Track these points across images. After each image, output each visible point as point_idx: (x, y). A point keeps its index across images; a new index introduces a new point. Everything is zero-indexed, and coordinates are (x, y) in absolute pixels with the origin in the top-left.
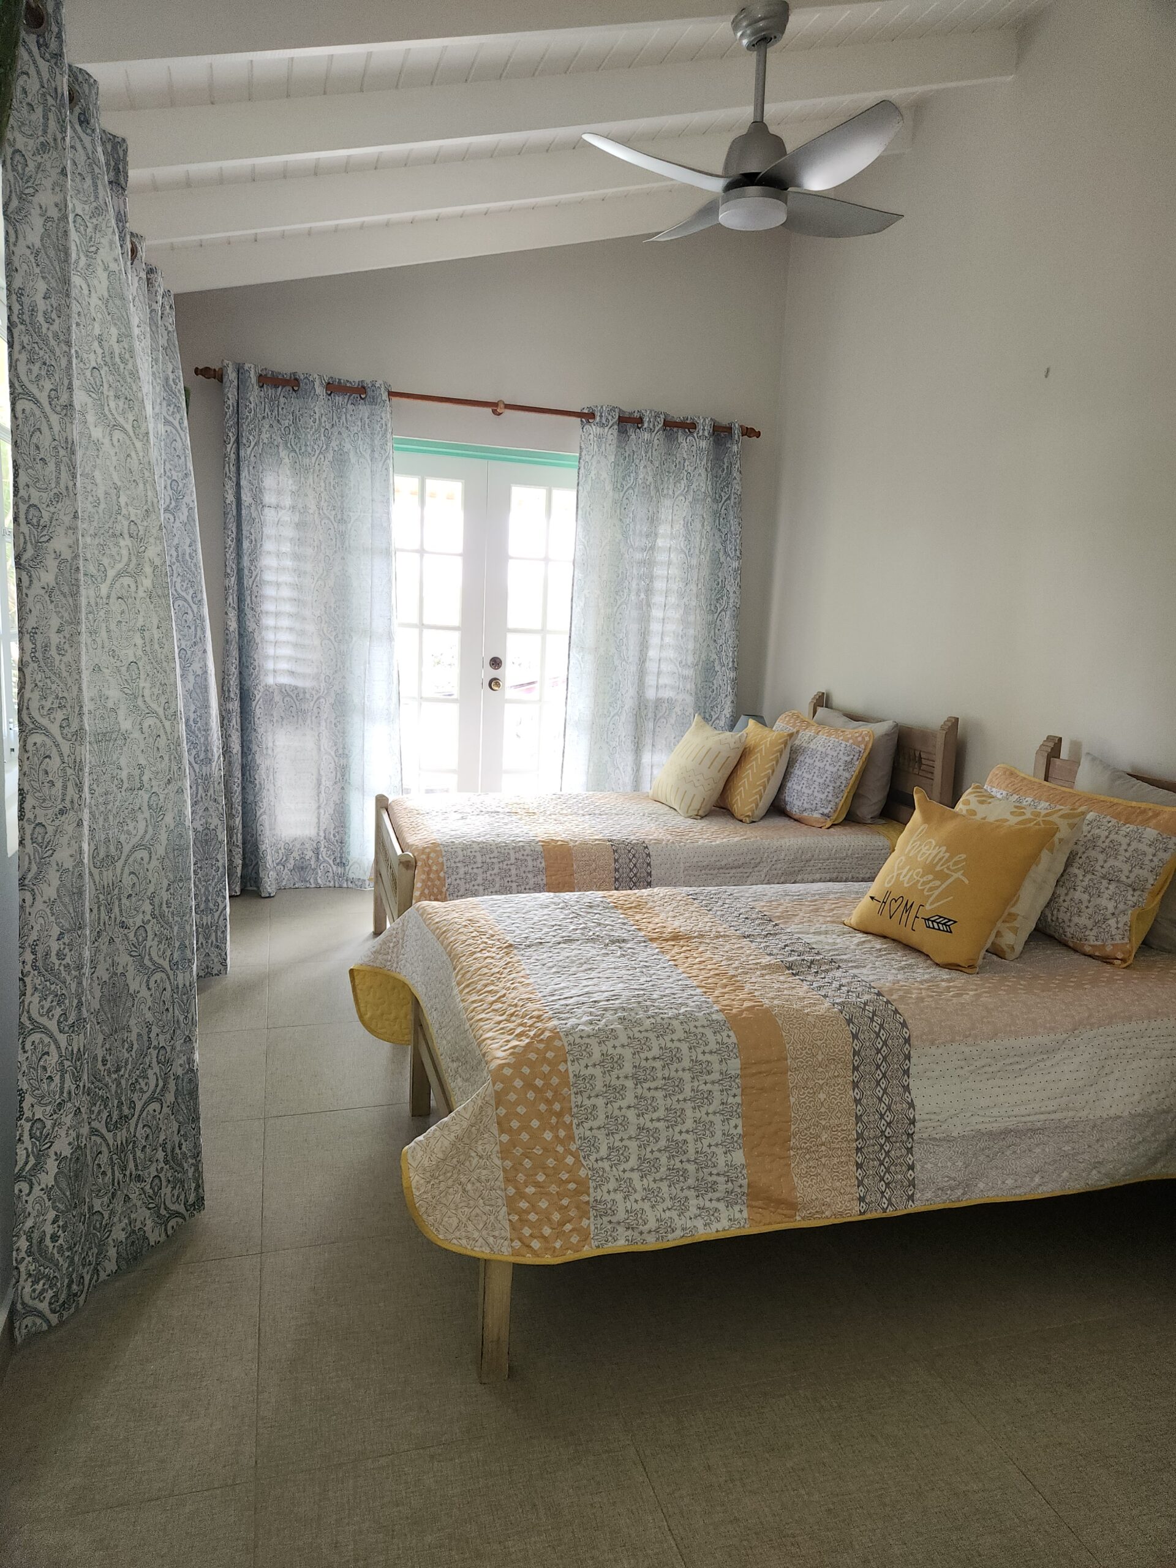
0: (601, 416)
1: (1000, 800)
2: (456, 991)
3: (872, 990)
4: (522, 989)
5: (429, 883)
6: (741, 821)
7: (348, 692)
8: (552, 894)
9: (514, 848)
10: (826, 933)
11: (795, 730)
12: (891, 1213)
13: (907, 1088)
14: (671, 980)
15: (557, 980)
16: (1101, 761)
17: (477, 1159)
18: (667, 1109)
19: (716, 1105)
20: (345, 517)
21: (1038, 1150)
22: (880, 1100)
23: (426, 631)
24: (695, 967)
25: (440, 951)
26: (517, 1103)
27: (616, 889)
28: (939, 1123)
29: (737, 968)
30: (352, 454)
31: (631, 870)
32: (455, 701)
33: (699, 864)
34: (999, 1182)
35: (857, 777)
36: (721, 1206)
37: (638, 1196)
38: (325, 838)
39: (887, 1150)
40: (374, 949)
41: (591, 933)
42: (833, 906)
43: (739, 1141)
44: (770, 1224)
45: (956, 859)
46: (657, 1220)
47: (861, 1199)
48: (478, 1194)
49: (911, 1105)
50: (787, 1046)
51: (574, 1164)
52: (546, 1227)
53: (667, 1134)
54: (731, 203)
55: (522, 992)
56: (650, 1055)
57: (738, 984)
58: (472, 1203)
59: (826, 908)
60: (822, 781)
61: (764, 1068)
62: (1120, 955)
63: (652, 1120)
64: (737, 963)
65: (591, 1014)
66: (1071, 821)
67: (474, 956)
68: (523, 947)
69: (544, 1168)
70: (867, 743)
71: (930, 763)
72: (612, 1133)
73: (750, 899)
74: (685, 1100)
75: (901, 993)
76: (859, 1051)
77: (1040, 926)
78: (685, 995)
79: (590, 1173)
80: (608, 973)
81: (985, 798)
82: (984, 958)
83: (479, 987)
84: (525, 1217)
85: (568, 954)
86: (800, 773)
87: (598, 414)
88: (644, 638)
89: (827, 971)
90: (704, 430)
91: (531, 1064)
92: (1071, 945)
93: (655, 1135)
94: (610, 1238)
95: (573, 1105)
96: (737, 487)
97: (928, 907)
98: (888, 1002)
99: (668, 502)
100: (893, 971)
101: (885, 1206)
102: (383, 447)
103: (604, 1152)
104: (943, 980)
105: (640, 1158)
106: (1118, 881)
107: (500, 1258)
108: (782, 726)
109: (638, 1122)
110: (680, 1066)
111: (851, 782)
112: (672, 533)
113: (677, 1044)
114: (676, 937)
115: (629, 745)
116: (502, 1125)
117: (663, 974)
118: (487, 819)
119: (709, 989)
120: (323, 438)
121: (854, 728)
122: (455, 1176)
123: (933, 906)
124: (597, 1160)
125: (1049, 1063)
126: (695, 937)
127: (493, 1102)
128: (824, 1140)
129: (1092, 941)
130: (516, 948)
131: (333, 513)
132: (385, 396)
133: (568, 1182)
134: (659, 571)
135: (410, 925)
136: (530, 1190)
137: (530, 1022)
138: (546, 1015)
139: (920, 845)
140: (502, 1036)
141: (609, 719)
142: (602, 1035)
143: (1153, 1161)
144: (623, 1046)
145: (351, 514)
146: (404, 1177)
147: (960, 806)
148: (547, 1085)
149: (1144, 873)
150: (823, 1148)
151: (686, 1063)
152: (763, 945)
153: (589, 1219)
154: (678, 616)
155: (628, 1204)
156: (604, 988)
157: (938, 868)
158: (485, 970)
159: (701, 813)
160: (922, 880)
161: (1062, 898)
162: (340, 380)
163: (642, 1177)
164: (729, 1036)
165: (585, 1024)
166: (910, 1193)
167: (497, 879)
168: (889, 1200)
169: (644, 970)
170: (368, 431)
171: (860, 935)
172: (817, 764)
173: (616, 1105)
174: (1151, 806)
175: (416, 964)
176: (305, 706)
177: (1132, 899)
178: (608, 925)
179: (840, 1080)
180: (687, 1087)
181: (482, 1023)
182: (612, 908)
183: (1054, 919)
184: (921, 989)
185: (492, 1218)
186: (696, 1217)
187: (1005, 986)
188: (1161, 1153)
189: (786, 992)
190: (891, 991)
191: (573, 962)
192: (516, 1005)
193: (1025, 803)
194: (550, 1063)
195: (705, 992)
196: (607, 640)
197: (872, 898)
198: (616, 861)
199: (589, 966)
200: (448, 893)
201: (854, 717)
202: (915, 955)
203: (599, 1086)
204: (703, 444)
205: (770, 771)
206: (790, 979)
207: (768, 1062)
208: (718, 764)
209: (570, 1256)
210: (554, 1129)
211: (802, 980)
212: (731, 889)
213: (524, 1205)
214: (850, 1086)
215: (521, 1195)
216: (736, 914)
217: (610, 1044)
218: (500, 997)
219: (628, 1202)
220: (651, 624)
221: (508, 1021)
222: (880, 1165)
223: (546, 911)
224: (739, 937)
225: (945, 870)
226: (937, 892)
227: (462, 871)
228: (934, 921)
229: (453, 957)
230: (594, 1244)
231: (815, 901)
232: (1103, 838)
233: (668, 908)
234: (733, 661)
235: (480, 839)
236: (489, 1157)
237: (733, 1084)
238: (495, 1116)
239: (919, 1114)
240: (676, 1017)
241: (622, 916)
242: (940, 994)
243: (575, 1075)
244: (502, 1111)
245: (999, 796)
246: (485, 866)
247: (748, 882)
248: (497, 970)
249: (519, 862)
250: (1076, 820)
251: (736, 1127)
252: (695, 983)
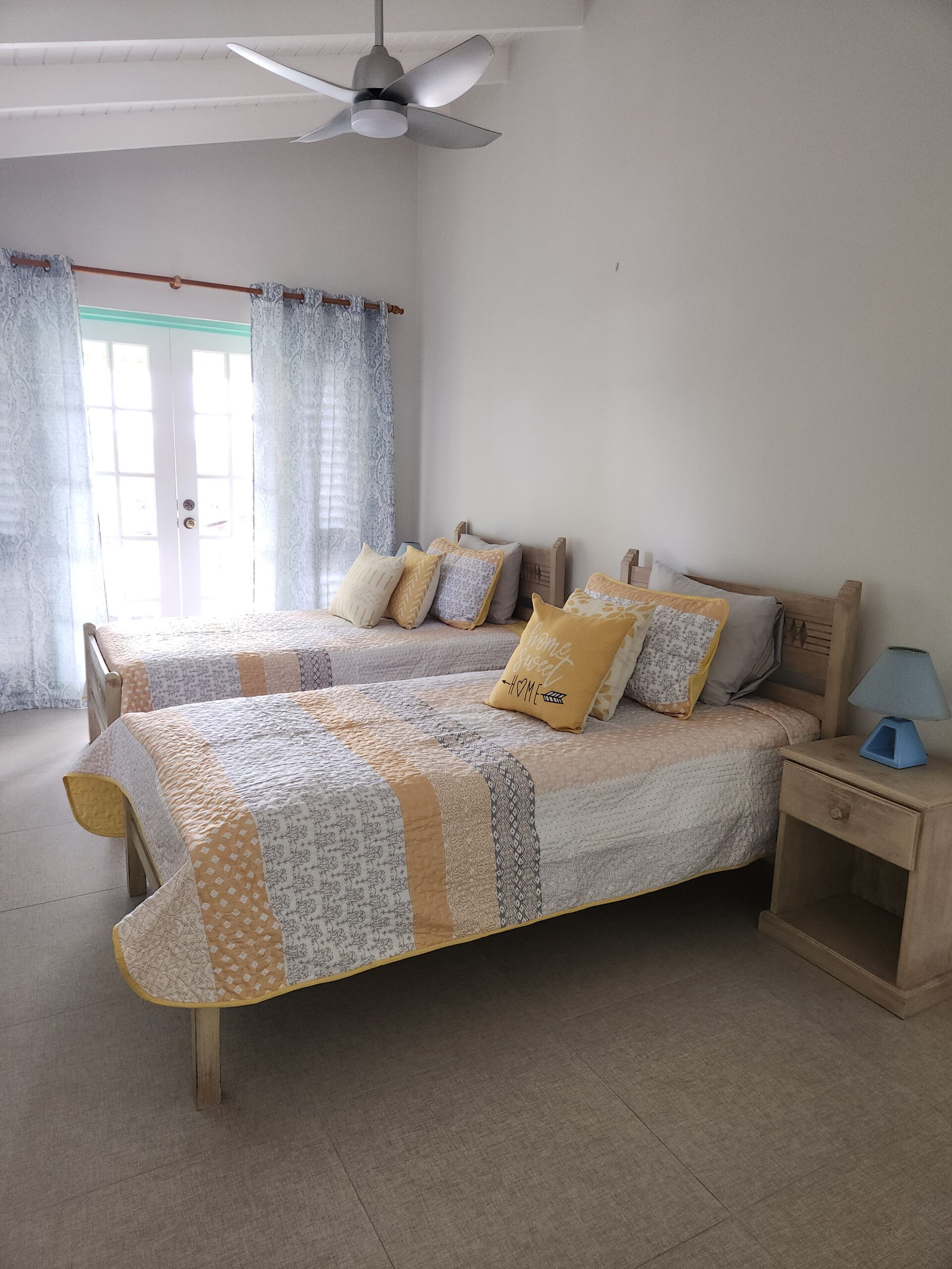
0: (268, 292)
1: (595, 600)
2: (159, 788)
3: (505, 753)
4: (218, 780)
5: (136, 697)
6: (404, 628)
7: (52, 535)
8: (244, 699)
9: (211, 662)
10: (470, 711)
11: (443, 553)
12: (525, 923)
13: (533, 826)
14: (346, 760)
15: (249, 770)
16: (666, 567)
17: (182, 927)
18: (345, 865)
19: (385, 857)
20: (37, 378)
21: (629, 861)
22: (513, 837)
23: (122, 478)
24: (366, 748)
25: (144, 754)
26: (215, 876)
27: (303, 690)
28: (558, 850)
29: (400, 746)
30: (40, 322)
31: (315, 674)
32: (154, 538)
33: (371, 665)
34: (604, 889)
35: (493, 587)
36: (393, 936)
37: (324, 938)
38: (39, 667)
39: (520, 875)
40: (85, 758)
41: (278, 728)
42: (476, 690)
43: (405, 883)
44: (432, 944)
45: (564, 647)
46: (341, 955)
47: (502, 916)
48: (185, 956)
49: (537, 839)
50: (440, 804)
51: (268, 920)
52: (246, 975)
53: (346, 885)
54: (359, 113)
55: (218, 783)
56: (329, 823)
57: (400, 759)
58: (180, 963)
59: (470, 692)
60: (466, 592)
61: (423, 822)
62: (682, 711)
63: (333, 876)
64: (400, 742)
65: (278, 795)
66: (645, 613)
67: (174, 757)
68: (219, 744)
69: (241, 926)
70: (500, 560)
71: (547, 574)
72: (300, 891)
73: (411, 690)
74: (360, 856)
75: (526, 753)
76: (496, 801)
77: (627, 693)
78: (357, 771)
79: (282, 925)
80: (293, 760)
81: (585, 599)
82: (587, 721)
83: (179, 782)
84: (227, 969)
85: (258, 747)
86: (449, 587)
87: (265, 291)
88: (317, 481)
89: (470, 742)
90: (356, 306)
91: (226, 842)
92: (649, 706)
93: (336, 887)
94: (302, 976)
95: (265, 871)
96: (386, 355)
97: (545, 685)
98: (517, 761)
99: (330, 367)
100: (521, 737)
101: (520, 919)
102: (70, 313)
103: (293, 906)
104: (557, 741)
105: (325, 908)
106: (679, 655)
107: (207, 1005)
108: (433, 550)
109: (321, 878)
110: (354, 830)
111: (489, 592)
112: (335, 393)
113: (351, 812)
114: (350, 725)
115: (309, 569)
116: (202, 895)
117: (339, 756)
118: (187, 638)
119: (376, 765)
120: (10, 306)
121: (489, 550)
122: (163, 943)
123: (548, 685)
124: (287, 914)
125: (635, 796)
126: (366, 724)
127: (193, 878)
128: (471, 874)
129: (663, 702)
130: (212, 746)
131: (26, 373)
132: (68, 269)
133: (263, 935)
134: (326, 424)
135: (117, 734)
136: (231, 946)
137: (225, 807)
138: (239, 800)
139: (538, 638)
140: (200, 821)
141: (291, 549)
142: (288, 811)
143: (711, 859)
144: (306, 818)
145: (43, 375)
146: (116, 949)
147: (567, 606)
148: (242, 858)
149: (698, 649)
150: (472, 880)
151: (359, 827)
152: (421, 725)
153: (283, 962)
154: (343, 462)
155: (316, 946)
156: (289, 772)
157: (551, 655)
158: (185, 767)
159: (372, 623)
160: (540, 665)
161: (641, 672)
162: (23, 253)
163: (327, 922)
164: (393, 801)
165: (272, 804)
166: (539, 906)
167: (198, 689)
168: (523, 914)
169: (323, 755)
170: (54, 300)
171: (496, 711)
172: (462, 579)
173: (302, 867)
174: (700, 598)
175: (124, 768)
176: (11, 550)
177: (689, 669)
178: (293, 720)
179: (482, 826)
180: (361, 846)
181: (182, 813)
182: (297, 706)
183: (636, 687)
184: (542, 749)
185: (199, 973)
186: (373, 948)
187: (602, 741)
188: (715, 853)
189: (438, 761)
190: (519, 753)
191: (263, 753)
192: (212, 794)
193: (613, 601)
194: (243, 839)
195: (374, 768)
196: (285, 483)
197: (504, 681)
198: (301, 667)
199: (277, 756)
200: (153, 704)
201: (489, 541)
202: (537, 723)
203: (287, 853)
204: (357, 318)
205: (426, 587)
206: (442, 751)
207: (426, 818)
208: (383, 583)
209: (269, 995)
210: (249, 893)
211: (452, 751)
212: (395, 683)
213: (225, 959)
214: (490, 829)
215: (223, 951)
216: (400, 702)
217: (294, 818)
218: (198, 789)
219: (316, 944)
220: (322, 469)
221: (205, 808)
222: (515, 887)
223: (239, 713)
224: (402, 721)
225: (557, 656)
226: (551, 673)
227: (165, 685)
228: (550, 696)
229: (156, 758)
230: (288, 982)
231: (461, 687)
232: (668, 625)
233: (344, 702)
234: (391, 499)
235: (181, 656)
236: (193, 924)
237: (398, 838)
238: (196, 889)
239: (543, 845)
240: (350, 790)
241: (305, 712)
242: (555, 751)
243: (266, 847)
244: (202, 884)
245: (595, 597)
246: (186, 678)
247: (412, 676)
248: (195, 766)
249: (217, 674)
250: (648, 612)
251: (402, 872)
252: (366, 761)
